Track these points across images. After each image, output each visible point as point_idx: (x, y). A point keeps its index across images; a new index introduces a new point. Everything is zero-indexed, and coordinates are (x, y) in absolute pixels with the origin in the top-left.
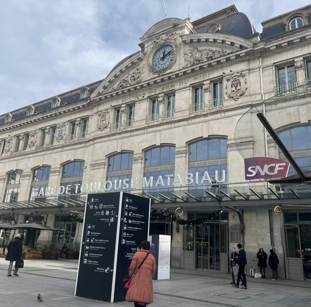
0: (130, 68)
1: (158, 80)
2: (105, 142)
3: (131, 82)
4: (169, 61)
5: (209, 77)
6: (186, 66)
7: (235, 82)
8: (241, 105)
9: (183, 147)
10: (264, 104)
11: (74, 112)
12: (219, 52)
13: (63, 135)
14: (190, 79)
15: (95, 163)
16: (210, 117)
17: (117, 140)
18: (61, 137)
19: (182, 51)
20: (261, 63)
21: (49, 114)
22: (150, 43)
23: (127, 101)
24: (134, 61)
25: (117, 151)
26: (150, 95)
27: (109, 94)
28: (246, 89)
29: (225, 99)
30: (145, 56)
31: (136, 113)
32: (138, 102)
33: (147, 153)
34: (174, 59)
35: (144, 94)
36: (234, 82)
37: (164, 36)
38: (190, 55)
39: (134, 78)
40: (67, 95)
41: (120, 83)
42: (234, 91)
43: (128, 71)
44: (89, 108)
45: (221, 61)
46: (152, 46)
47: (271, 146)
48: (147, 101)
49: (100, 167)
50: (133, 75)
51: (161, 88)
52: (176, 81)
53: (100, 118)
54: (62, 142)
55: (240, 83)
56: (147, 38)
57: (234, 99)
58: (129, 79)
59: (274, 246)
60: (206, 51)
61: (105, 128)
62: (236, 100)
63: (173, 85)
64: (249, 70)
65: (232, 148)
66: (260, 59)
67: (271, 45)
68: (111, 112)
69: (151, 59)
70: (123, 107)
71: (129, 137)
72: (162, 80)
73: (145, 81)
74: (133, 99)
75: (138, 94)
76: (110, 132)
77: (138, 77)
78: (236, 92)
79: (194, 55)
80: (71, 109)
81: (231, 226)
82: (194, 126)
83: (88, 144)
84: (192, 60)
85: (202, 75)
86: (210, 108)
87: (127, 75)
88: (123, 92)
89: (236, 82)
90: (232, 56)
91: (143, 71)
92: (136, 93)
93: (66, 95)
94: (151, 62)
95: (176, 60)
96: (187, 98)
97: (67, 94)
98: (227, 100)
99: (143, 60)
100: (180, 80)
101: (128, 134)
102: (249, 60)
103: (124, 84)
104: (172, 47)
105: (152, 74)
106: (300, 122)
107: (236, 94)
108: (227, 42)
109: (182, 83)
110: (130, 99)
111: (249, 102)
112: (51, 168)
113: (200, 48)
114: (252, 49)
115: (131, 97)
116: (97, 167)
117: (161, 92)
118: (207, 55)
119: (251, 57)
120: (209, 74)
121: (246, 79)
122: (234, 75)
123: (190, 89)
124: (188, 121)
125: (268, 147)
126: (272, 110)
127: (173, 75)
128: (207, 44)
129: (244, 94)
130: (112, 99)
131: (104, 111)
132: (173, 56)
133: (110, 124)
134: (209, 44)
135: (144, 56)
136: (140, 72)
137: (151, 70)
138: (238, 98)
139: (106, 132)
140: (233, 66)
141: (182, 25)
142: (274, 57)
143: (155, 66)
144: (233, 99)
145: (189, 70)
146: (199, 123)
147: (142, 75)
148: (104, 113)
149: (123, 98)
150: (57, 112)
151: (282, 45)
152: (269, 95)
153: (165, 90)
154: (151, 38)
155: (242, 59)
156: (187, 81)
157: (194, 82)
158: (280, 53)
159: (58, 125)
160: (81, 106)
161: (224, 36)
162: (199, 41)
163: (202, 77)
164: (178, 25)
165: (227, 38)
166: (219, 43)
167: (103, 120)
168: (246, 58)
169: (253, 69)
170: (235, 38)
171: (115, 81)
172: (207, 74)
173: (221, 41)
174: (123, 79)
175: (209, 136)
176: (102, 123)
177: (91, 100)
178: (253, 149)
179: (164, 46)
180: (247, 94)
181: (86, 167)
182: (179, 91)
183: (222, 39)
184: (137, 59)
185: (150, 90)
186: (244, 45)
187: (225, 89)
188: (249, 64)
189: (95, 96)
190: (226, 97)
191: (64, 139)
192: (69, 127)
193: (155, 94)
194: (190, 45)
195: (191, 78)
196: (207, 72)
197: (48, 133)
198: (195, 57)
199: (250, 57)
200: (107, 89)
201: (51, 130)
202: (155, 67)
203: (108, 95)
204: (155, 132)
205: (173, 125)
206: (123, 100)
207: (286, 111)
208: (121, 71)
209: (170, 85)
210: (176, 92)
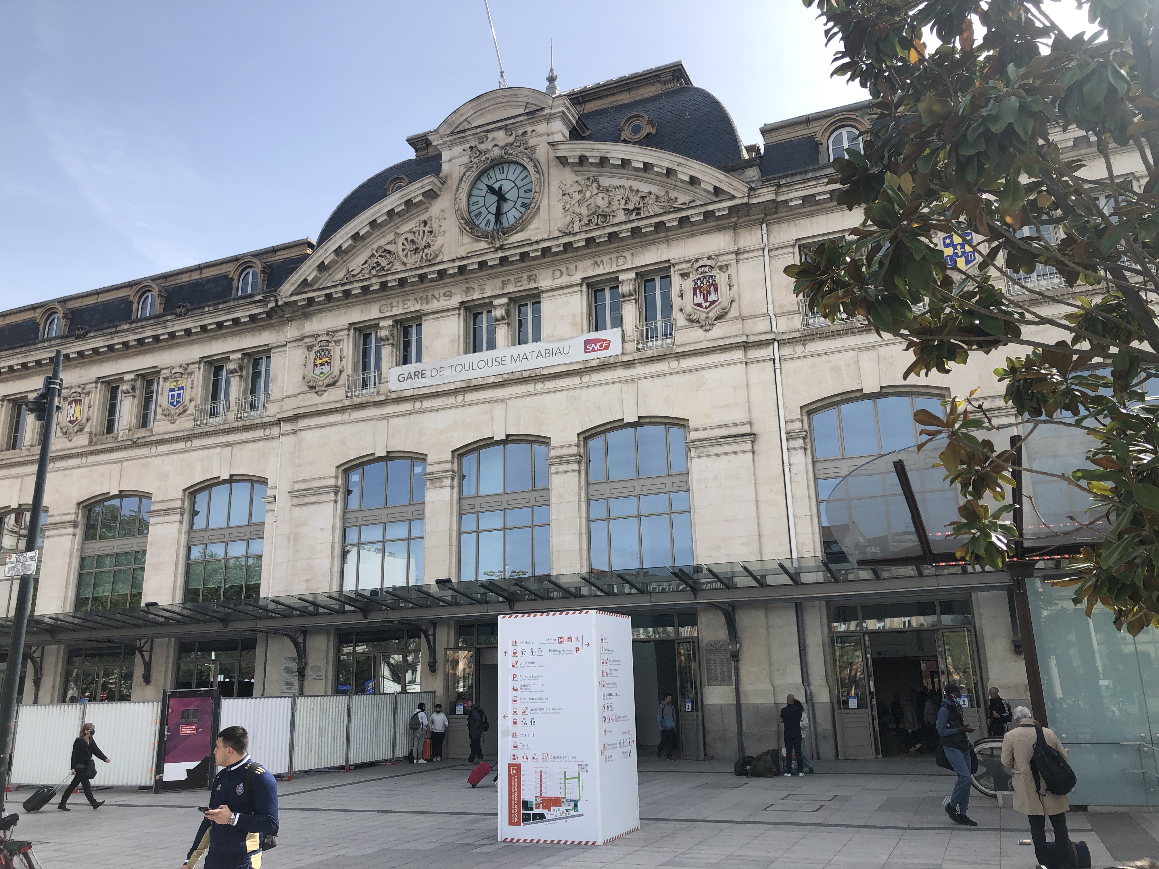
0: (400, 217)
1: (492, 258)
2: (332, 428)
3: (406, 256)
4: (518, 205)
5: (632, 263)
6: (568, 226)
7: (702, 282)
8: (721, 343)
9: (571, 445)
10: (776, 343)
11: (220, 332)
12: (657, 197)
13: (187, 402)
14: (580, 265)
15: (304, 486)
16: (639, 370)
17: (373, 422)
18: (181, 409)
19: (555, 184)
20: (765, 236)
21: (131, 338)
22: (457, 150)
23: (395, 312)
24: (415, 197)
25: (374, 454)
26: (468, 299)
27: (340, 288)
28: (732, 301)
29: (679, 325)
30: (446, 186)
31: (427, 348)
32: (431, 316)
33: (466, 459)
34: (532, 205)
35: (448, 296)
36: (699, 283)
37: (501, 134)
38: (577, 197)
39: (415, 247)
40: (186, 278)
41: (370, 258)
42: (700, 305)
43: (393, 223)
44: (269, 324)
45: (667, 225)
46: (466, 159)
47: (796, 446)
48: (459, 314)
49: (323, 498)
50: (410, 237)
51: (498, 282)
52: (542, 266)
53: (312, 355)
54: (185, 424)
55: (715, 286)
56: (449, 135)
57: (702, 327)
58: (400, 247)
59: (809, 686)
60: (622, 190)
61: (328, 386)
62: (707, 328)
63: (534, 277)
64: (737, 253)
65: (701, 450)
66: (764, 226)
67: (792, 195)
68: (346, 341)
69: (463, 196)
70: (384, 327)
71: (409, 414)
72: (503, 261)
73: (453, 261)
74: (413, 306)
75: (430, 294)
76: (347, 397)
77: (428, 246)
78: (706, 308)
79: (591, 200)
80: (210, 324)
81: (707, 645)
82: (599, 390)
83: (275, 431)
84: (585, 212)
85: (613, 256)
86: (640, 346)
87: (391, 237)
88: (384, 285)
89: (705, 281)
90: (696, 215)
91: (442, 229)
92: (425, 290)
93: (181, 276)
94: (464, 206)
95: (539, 208)
96: (574, 316)
97: (185, 275)
98: (683, 327)
99: (438, 196)
100: (553, 263)
101: (407, 407)
102: (735, 227)
103: (384, 263)
104: (525, 168)
105: (471, 240)
106: (861, 390)
107: (707, 313)
108: (680, 176)
109: (558, 273)
110: (406, 306)
111: (740, 336)
112: (153, 500)
113: (605, 182)
114: (745, 200)
115: (409, 300)
116: (314, 499)
117: (498, 292)
118: (626, 203)
119: (741, 220)
120: (632, 254)
121: (730, 277)
122: (701, 263)
123: (581, 291)
124: (582, 376)
125: (788, 449)
126: (796, 358)
127: (536, 250)
128: (624, 171)
129: (726, 313)
130: (345, 302)
131: (325, 338)
132: (528, 195)
133: (344, 376)
134: (630, 172)
135: (440, 186)
136: (431, 232)
137: (468, 229)
138: (713, 325)
139: (333, 398)
140: (694, 239)
141: (553, 111)
142: (796, 225)
143: (476, 216)
144: (698, 325)
145: (579, 240)
146: (613, 383)
147: (440, 240)
148: (323, 343)
149: (384, 302)
150: (160, 332)
151: (817, 198)
152: (788, 319)
153: (511, 289)
154: (463, 137)
155: (719, 223)
156: (572, 267)
157: (594, 274)
158: (810, 215)
159: (163, 372)
160: (245, 317)
161: (671, 158)
162: (603, 161)
163: (614, 260)
164: (542, 109)
165: (680, 164)
166: (658, 174)
167: (321, 361)
168: (728, 221)
169: (746, 252)
170: (702, 168)
171: (353, 251)
172: (627, 254)
173: (665, 172)
174: (380, 247)
175: (639, 418)
176: (318, 370)
177: (280, 303)
178: (753, 452)
179: (501, 164)
180: (733, 313)
181: (275, 497)
182: (551, 294)
183: (667, 164)
184: (424, 194)
185: (468, 286)
186: (726, 188)
187: (679, 299)
188: (735, 236)
189: (292, 289)
190: (681, 320)
191: (191, 415)
192: (204, 377)
193: (481, 296)
194: (576, 169)
195: (584, 262)
196: (628, 247)
197: (129, 392)
198: (592, 205)
199: (739, 218)
200: (330, 272)
201: (138, 384)
202: (475, 220)
203: (336, 293)
204: (489, 402)
205: (539, 386)
206: (384, 309)
207: (830, 362)
208: (373, 224)
209: (525, 276)
210: (545, 295)
